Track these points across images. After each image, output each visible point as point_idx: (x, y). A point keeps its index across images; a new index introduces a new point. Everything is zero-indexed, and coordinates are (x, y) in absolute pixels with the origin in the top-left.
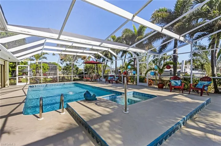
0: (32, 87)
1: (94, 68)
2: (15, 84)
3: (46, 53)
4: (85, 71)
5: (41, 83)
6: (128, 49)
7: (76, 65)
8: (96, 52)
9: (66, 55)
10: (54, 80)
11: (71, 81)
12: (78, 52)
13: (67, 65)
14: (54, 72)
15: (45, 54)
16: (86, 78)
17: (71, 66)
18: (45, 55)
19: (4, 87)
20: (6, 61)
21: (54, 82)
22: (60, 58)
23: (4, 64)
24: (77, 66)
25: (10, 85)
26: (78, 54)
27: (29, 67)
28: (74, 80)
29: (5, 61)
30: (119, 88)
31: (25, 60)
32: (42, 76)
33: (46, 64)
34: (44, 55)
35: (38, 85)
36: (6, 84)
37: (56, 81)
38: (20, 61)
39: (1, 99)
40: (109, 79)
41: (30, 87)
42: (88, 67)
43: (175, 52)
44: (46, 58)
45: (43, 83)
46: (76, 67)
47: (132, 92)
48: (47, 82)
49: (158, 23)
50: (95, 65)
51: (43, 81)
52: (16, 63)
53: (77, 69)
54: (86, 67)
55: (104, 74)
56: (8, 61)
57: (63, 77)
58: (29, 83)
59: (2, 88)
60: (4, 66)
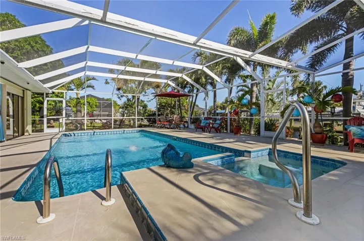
0: (69, 136)
1: (174, 105)
2: (42, 130)
3: (94, 79)
4: (159, 110)
5: (84, 130)
6: (252, 55)
7: (143, 101)
8: (179, 75)
9: (126, 81)
10: (106, 126)
11: (135, 127)
12: (148, 74)
13: (128, 100)
14: (107, 113)
15: (91, 79)
16: (160, 121)
17: (135, 103)
18: (92, 82)
19: (23, 134)
20: (27, 89)
21: (105, 129)
22: (116, 87)
23: (22, 96)
24: (145, 102)
25: (33, 132)
26: (147, 79)
27: (64, 101)
28: (140, 126)
29: (24, 91)
30: (228, 140)
31: (57, 89)
32: (86, 118)
33: (93, 99)
34: (90, 81)
35: (78, 133)
36: (26, 130)
37: (110, 128)
38: (50, 91)
39: (1, 156)
40: (202, 124)
41: (65, 135)
42: (164, 104)
43: (347, 66)
45: (87, 129)
46: (143, 104)
47: (266, 149)
48: (95, 129)
49: (309, 8)
50: (176, 99)
51: (87, 126)
52: (42, 94)
53: (145, 107)
54: (160, 104)
55: (191, 116)
56: (30, 90)
57: (122, 121)
58: (64, 129)
59: (18, 136)
60: (23, 98)
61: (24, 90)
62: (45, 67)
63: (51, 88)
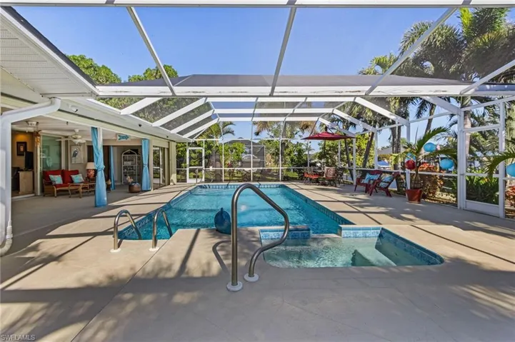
0: (203, 188)
2: (185, 181)
3: (231, 123)
5: (222, 181)
8: (329, 110)
11: (279, 181)
12: (287, 114)
14: (259, 160)
18: (230, 127)
19: (169, 184)
23: (168, 147)
25: (177, 182)
26: (289, 119)
27: (204, 150)
31: (197, 138)
32: (223, 169)
34: (227, 127)
35: (214, 186)
36: (171, 179)
38: (192, 141)
40: (365, 181)
44: (232, 133)
45: (225, 180)
51: (225, 177)
52: (185, 143)
56: (174, 141)
58: (203, 180)
59: (165, 186)
60: (168, 149)
61: (170, 141)
62: (192, 114)
63: (192, 137)
